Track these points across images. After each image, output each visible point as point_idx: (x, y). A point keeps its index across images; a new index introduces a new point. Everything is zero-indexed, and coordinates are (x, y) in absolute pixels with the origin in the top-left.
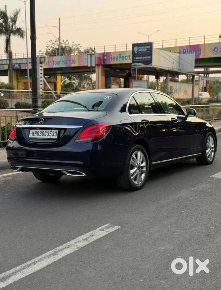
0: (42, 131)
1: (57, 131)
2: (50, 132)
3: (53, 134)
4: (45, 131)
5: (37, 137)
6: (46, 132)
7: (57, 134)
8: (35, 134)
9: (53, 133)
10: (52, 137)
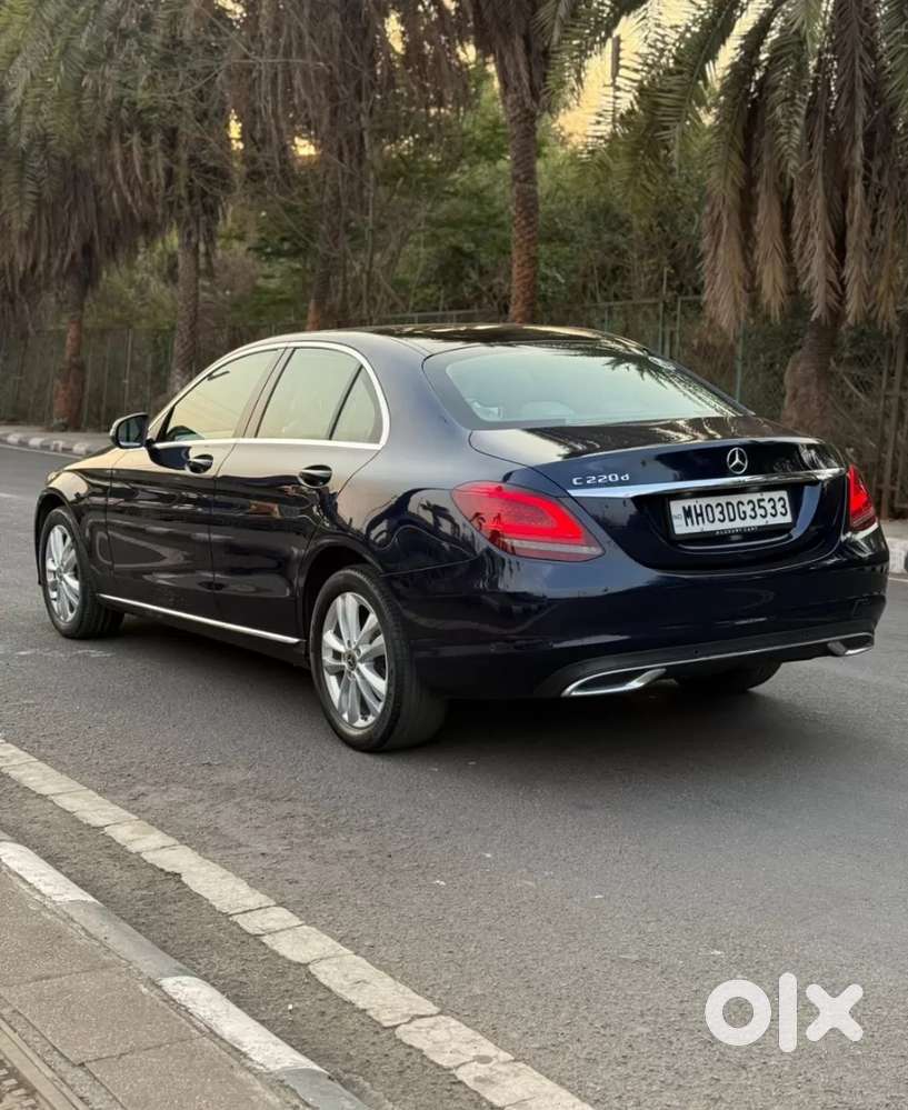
0: (723, 500)
1: (784, 494)
2: (759, 501)
3: (774, 507)
4: (734, 499)
5: (708, 527)
6: (740, 503)
7: (787, 506)
8: (697, 515)
9: (772, 504)
10: (771, 521)
